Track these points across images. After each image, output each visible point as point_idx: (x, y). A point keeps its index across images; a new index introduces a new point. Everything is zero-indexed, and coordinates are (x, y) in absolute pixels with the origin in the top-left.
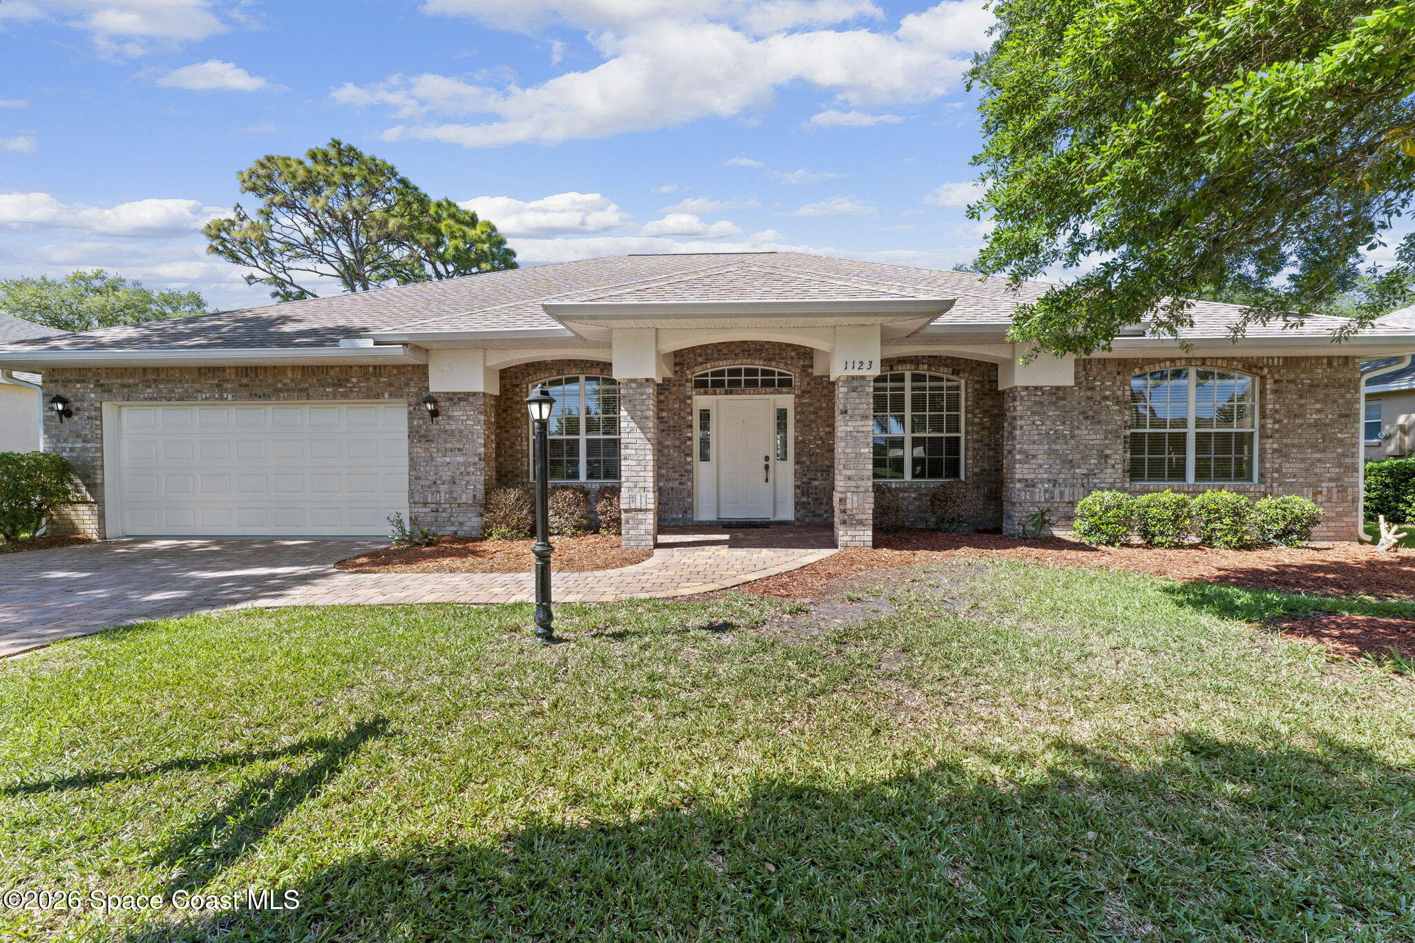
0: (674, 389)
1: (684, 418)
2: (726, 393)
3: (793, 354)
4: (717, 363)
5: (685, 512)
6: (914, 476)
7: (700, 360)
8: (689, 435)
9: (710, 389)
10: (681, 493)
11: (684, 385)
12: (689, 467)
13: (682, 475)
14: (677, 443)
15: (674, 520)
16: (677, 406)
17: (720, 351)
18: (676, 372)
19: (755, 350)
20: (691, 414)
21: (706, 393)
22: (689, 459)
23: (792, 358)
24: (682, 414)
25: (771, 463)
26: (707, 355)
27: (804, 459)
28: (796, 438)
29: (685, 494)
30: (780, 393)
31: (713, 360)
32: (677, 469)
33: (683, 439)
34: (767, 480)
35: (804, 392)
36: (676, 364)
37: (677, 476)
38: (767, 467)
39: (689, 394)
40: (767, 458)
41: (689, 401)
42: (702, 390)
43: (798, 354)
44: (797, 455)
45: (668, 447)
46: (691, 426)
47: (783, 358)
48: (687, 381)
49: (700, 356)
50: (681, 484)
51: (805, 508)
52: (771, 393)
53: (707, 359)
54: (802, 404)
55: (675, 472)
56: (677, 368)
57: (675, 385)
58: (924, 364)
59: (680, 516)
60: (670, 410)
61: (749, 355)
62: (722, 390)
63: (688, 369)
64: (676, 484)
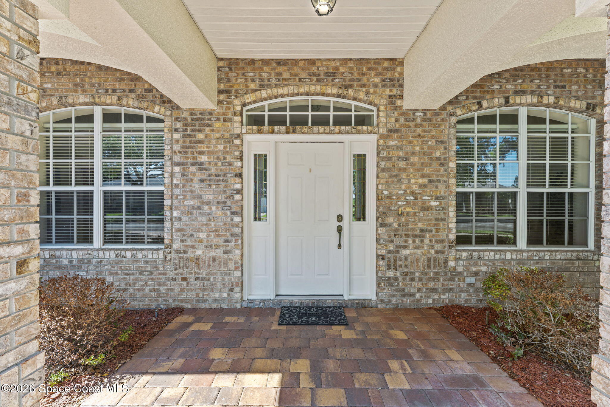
0: (217, 125)
1: (230, 164)
2: (287, 132)
3: (377, 80)
4: (275, 91)
5: (231, 290)
6: (530, 242)
7: (252, 86)
8: (238, 186)
9: (266, 128)
10: (225, 264)
11: (230, 120)
12: (237, 230)
13: (228, 241)
14: (221, 198)
15: (216, 300)
16: (221, 147)
17: (280, 74)
18: (220, 102)
19: (326, 74)
20: (241, 159)
21: (260, 132)
22: (237, 219)
23: (376, 86)
24: (228, 159)
25: (345, 224)
26: (262, 80)
27: (390, 220)
28: (379, 192)
29: (231, 266)
30: (359, 132)
31: (269, 86)
32: (221, 232)
33: (229, 192)
34: (340, 246)
35: (390, 131)
36: (220, 92)
37: (220, 241)
38: (340, 230)
39: (238, 131)
40: (340, 218)
41: (237, 142)
42: (255, 128)
43: (384, 81)
44: (381, 215)
45: (209, 203)
46: (240, 175)
47: (364, 86)
48: (235, 114)
49: (253, 81)
50: (226, 252)
51: (391, 285)
52: (347, 133)
53: (262, 86)
54: (388, 147)
55: (218, 236)
56: (222, 97)
57: (218, 120)
58: (549, 95)
59: (225, 295)
60: (213, 152)
61: (318, 80)
62: (283, 128)
63: (236, 97)
64: (219, 252)
